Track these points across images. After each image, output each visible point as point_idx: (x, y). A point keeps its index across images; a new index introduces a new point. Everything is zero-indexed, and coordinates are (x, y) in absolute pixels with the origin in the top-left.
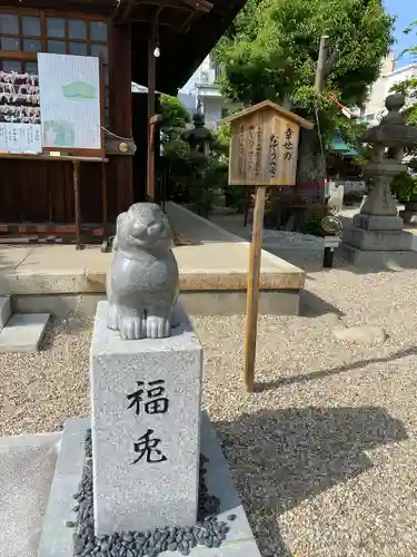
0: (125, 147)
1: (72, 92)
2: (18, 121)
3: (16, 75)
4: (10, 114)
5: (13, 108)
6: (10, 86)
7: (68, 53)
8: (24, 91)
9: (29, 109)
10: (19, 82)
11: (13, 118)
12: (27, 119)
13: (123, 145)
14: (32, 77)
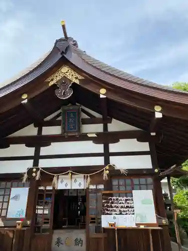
0: (164, 221)
1: (144, 202)
2: (127, 214)
3: (125, 198)
4: (124, 211)
5: (125, 209)
6: (124, 202)
7: (140, 189)
8: (128, 203)
9: (130, 209)
10: (126, 200)
11: (125, 213)
12: (130, 213)
13: (163, 220)
14: (131, 198)
